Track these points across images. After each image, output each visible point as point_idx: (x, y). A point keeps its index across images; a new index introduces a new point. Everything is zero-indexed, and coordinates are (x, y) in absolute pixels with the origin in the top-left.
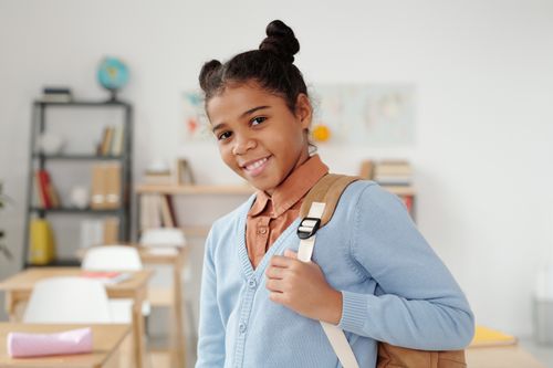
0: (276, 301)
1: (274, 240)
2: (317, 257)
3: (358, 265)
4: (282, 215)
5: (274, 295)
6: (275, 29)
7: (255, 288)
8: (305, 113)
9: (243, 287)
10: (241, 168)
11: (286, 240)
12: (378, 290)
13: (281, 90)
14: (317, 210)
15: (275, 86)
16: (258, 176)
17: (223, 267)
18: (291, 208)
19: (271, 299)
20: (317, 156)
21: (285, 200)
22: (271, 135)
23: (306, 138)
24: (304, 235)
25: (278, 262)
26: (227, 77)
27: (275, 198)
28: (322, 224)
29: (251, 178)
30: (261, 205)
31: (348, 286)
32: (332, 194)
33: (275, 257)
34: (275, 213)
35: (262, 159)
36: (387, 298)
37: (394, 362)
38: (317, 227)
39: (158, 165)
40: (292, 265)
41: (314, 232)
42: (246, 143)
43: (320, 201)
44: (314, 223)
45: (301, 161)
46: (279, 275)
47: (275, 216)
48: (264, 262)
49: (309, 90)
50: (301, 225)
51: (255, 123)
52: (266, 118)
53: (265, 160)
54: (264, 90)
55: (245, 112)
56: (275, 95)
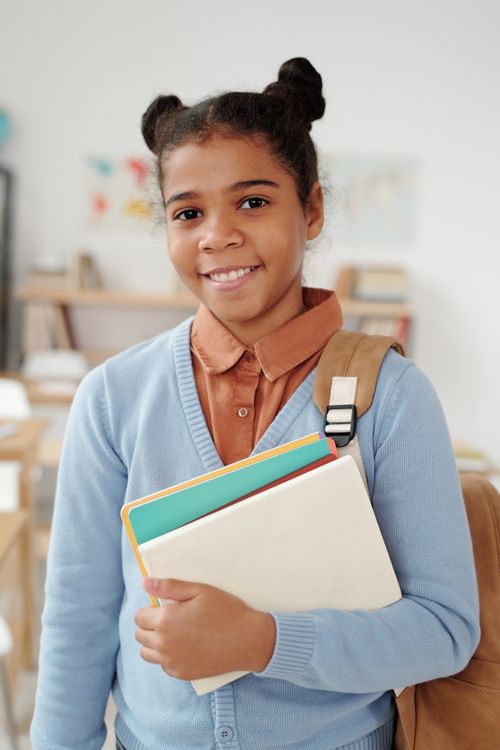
8: (315, 215)
10: (200, 276)
28: (359, 412)
39: (49, 260)
44: (347, 415)
51: (247, 205)
52: (267, 202)
53: (248, 270)
54: (274, 157)
55: (237, 181)
56: (286, 169)
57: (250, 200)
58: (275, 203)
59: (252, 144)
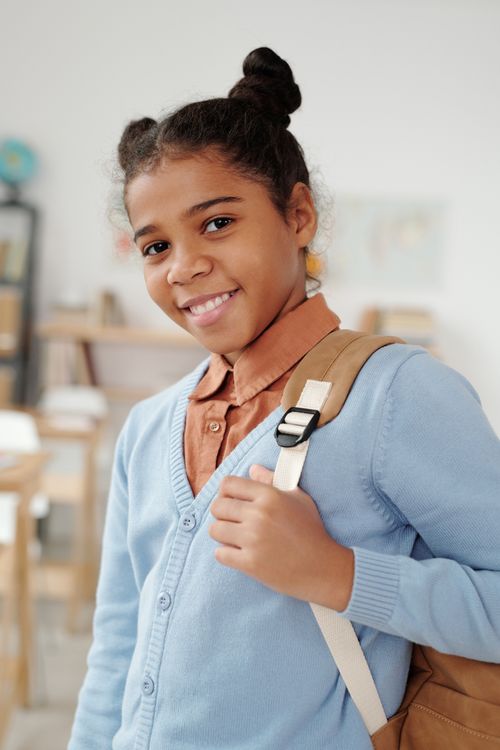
0: (228, 562)
1: (234, 445)
2: (310, 483)
3: (384, 500)
4: (252, 400)
5: (224, 551)
6: (260, 63)
7: (193, 531)
8: (303, 219)
9: (171, 528)
10: (180, 310)
11: (255, 447)
12: (421, 550)
13: (263, 170)
14: (314, 394)
15: (252, 162)
16: (212, 326)
17: (140, 488)
18: (268, 389)
19: (218, 558)
20: (319, 297)
21: (257, 372)
22: (240, 251)
23: (303, 263)
24: (288, 440)
25: (234, 488)
26: (165, 141)
27: (241, 368)
28: (322, 420)
29: (197, 330)
30: (216, 381)
31: (364, 540)
32: (343, 368)
33: (230, 478)
34: (238, 396)
35: (220, 295)
36: (436, 565)
37: (440, 678)
38: (313, 426)
40: (261, 497)
41: (307, 435)
42: (193, 263)
43: (322, 378)
44: (307, 419)
45: (291, 303)
46: (234, 515)
47: (238, 402)
48: (212, 484)
49: (314, 178)
50: (283, 421)
51: (212, 227)
52: (233, 220)
53: (226, 297)
54: (232, 168)
55: (194, 205)
56: (251, 179)
57: (216, 221)
58: (241, 219)
59: (204, 160)
